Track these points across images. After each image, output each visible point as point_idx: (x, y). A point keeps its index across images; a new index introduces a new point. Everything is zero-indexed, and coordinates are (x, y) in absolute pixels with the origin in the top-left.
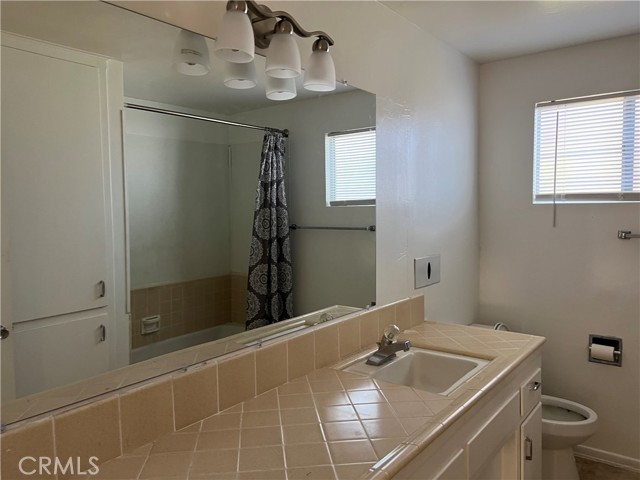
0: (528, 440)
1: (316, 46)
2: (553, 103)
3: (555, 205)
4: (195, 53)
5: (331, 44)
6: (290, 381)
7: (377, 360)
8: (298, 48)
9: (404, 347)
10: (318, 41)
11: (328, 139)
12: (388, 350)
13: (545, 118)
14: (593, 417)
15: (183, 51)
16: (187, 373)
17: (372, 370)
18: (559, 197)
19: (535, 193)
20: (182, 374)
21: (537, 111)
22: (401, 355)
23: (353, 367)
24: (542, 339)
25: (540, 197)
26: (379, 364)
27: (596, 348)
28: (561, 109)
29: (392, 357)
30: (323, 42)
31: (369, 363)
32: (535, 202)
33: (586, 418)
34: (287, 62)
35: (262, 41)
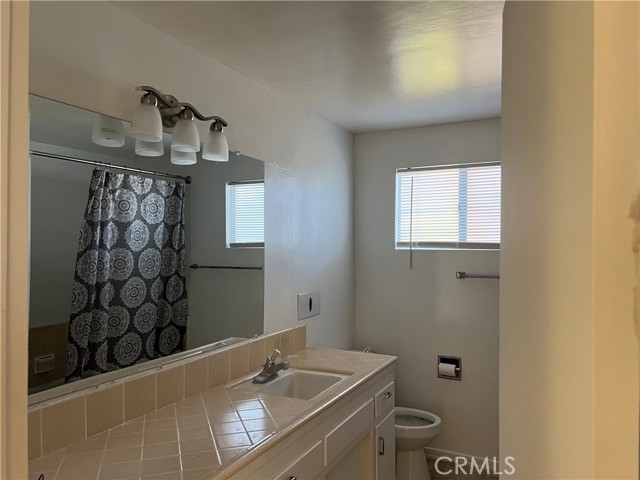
0: (381, 438)
1: (213, 127)
2: (409, 170)
3: (411, 251)
4: (113, 131)
5: (225, 125)
6: (186, 397)
7: (262, 379)
8: (198, 130)
9: (283, 366)
10: (214, 124)
11: (228, 187)
12: (270, 372)
13: (403, 180)
14: (438, 421)
15: (103, 130)
16: (99, 389)
17: (257, 387)
18: (414, 244)
19: (397, 241)
20: (94, 391)
21: (397, 174)
22: (282, 374)
23: (241, 386)
24: (395, 357)
25: (400, 244)
26: (263, 382)
27: (443, 366)
28: (415, 174)
29: (274, 376)
30: (218, 125)
31: (255, 381)
32: (397, 248)
33: (432, 423)
34: (189, 141)
35: (168, 121)
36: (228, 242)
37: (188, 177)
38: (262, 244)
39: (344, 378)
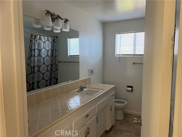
0: (111, 106)
2: (120, 33)
3: (120, 57)
4: (38, 23)
5: (68, 21)
6: (60, 95)
7: (79, 91)
8: (61, 22)
9: (85, 87)
10: (65, 20)
11: (68, 39)
12: (82, 89)
13: (118, 36)
14: (126, 103)
15: (35, 23)
17: (78, 93)
18: (121, 55)
19: (116, 54)
20: (37, 92)
21: (116, 35)
22: (85, 89)
23: (74, 92)
24: (115, 85)
25: (117, 55)
26: (80, 91)
27: (128, 88)
28: (121, 35)
30: (66, 21)
31: (78, 91)
32: (116, 56)
33: (125, 103)
34: (59, 26)
35: (53, 20)
36: (69, 55)
37: (57, 36)
38: (79, 55)
39: (101, 90)
